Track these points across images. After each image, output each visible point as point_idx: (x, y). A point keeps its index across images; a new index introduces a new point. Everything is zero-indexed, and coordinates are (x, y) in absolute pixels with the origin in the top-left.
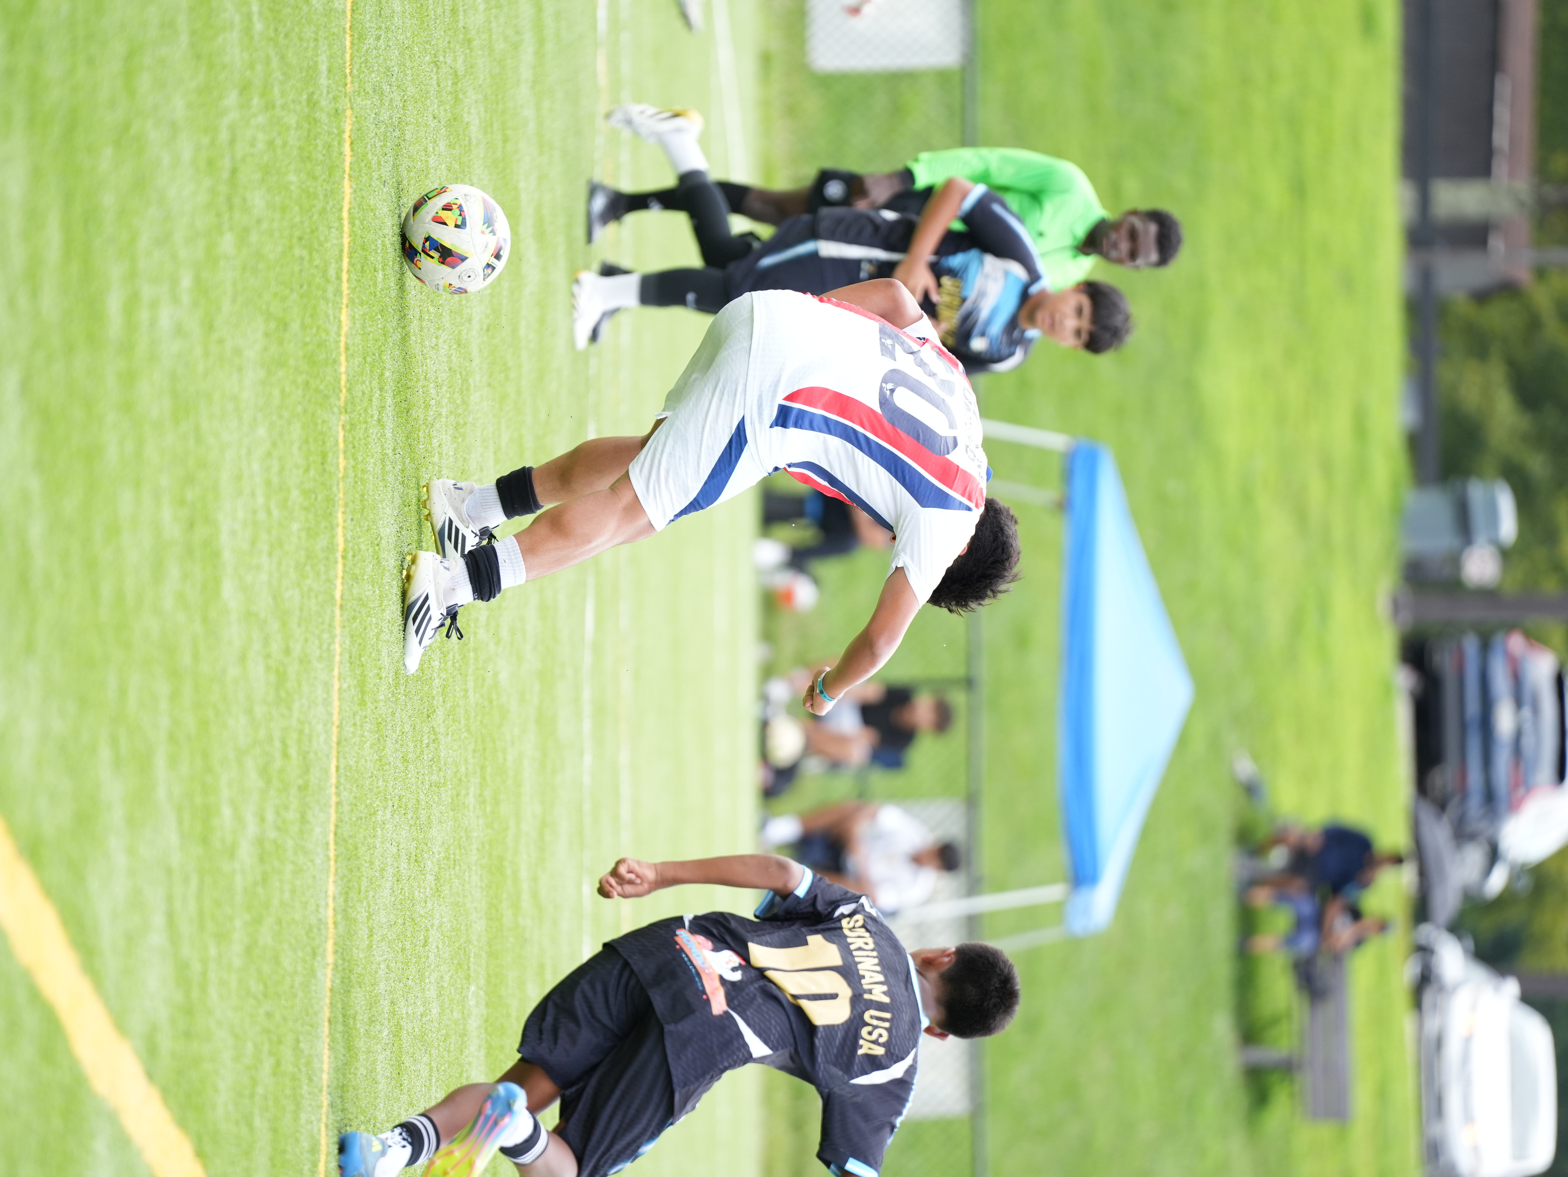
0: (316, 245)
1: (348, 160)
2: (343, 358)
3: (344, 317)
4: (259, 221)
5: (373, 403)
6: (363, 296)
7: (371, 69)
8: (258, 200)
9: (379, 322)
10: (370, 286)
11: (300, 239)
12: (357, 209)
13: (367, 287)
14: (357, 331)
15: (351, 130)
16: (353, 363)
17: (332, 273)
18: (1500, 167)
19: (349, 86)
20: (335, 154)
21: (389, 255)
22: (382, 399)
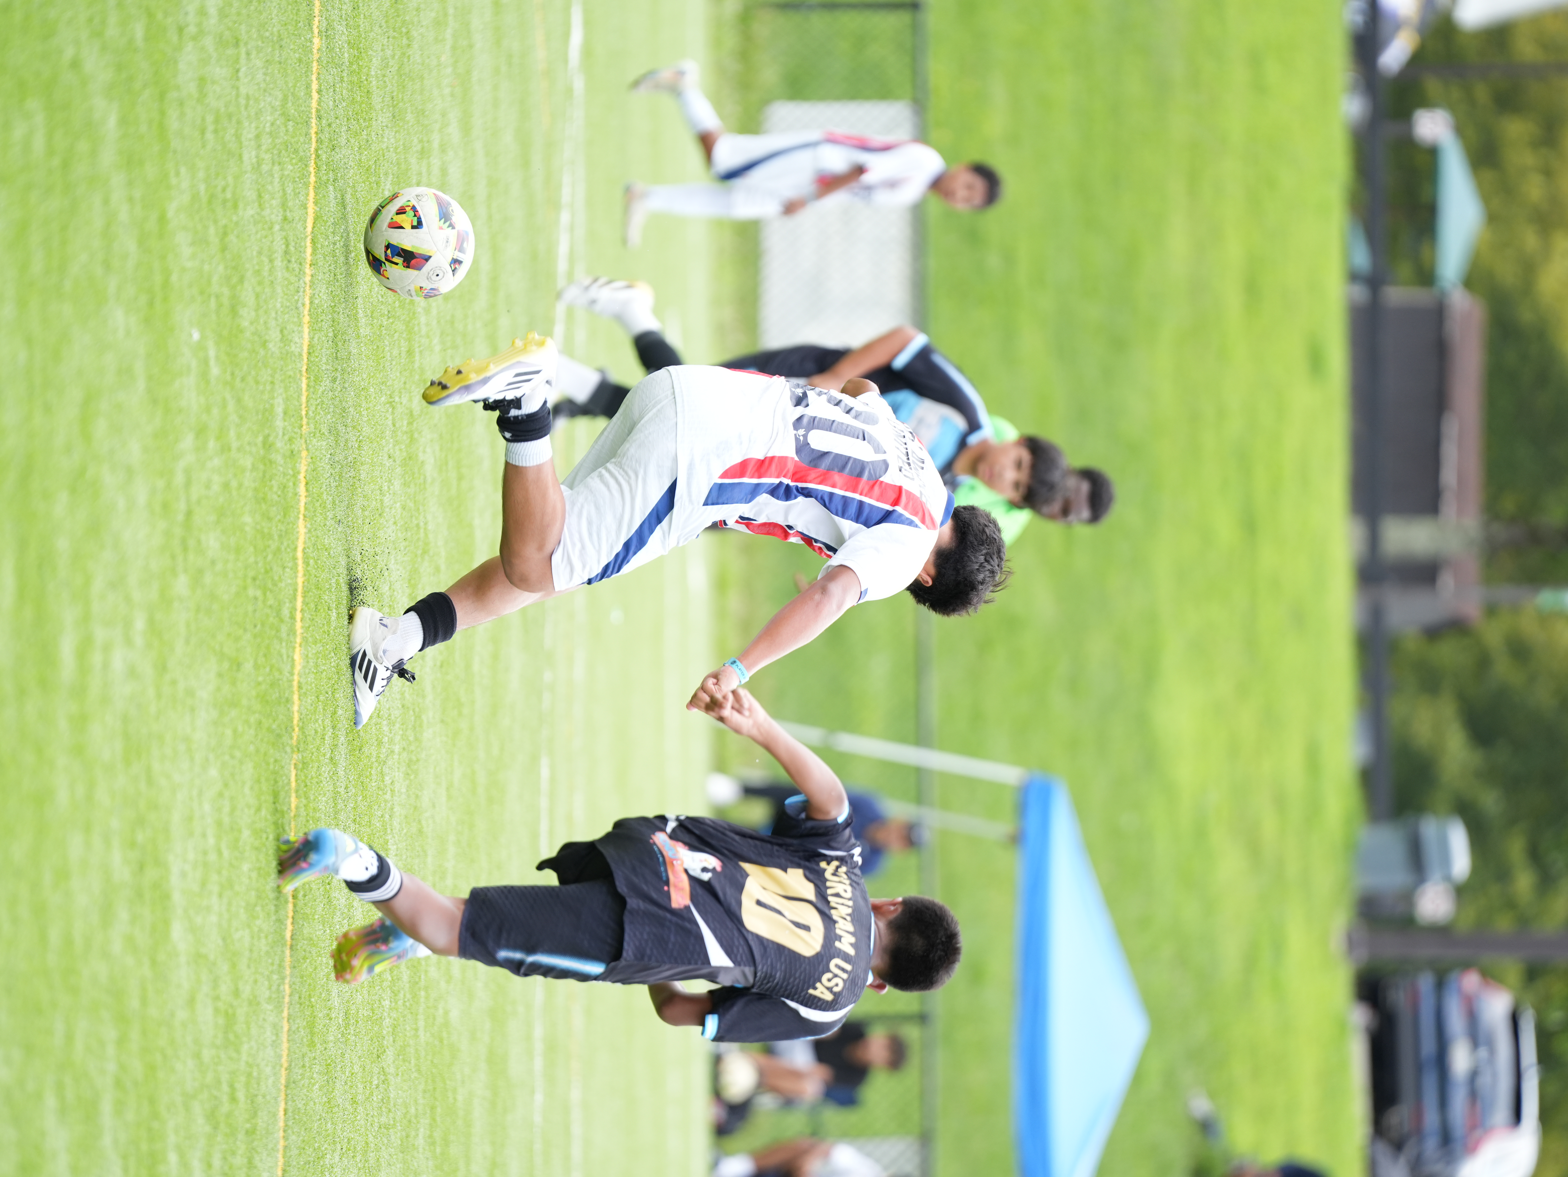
0: (270, 585)
1: (303, 501)
2: (296, 697)
3: (297, 657)
4: (213, 562)
5: (326, 742)
6: (316, 635)
7: (327, 410)
8: (212, 542)
9: (333, 660)
10: (324, 625)
11: (254, 579)
12: (311, 548)
13: (321, 626)
14: (310, 669)
15: (306, 471)
16: (306, 702)
17: (286, 612)
18: (1449, 506)
19: (304, 427)
20: (290, 495)
21: (343, 593)
22: (335, 737)
